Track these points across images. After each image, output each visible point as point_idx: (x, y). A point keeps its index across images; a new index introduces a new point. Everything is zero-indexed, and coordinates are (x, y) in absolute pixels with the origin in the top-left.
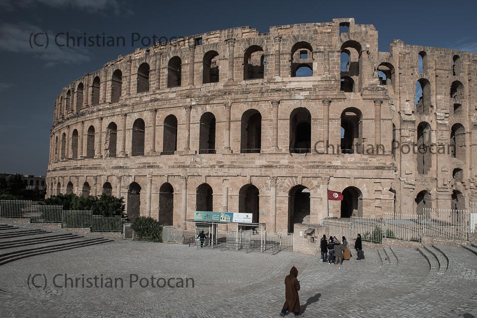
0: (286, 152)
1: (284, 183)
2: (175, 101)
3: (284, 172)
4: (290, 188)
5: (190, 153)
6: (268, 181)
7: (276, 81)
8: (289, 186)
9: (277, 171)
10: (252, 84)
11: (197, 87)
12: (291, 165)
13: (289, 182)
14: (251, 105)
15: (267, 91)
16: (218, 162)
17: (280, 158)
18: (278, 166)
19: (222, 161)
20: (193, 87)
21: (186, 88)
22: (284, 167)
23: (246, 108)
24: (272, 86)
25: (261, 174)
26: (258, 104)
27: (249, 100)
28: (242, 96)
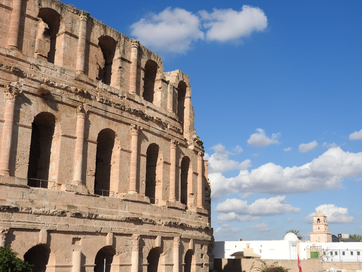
3: (147, 230)
4: (149, 251)
5: (17, 182)
7: (135, 100)
9: (141, 228)
11: (29, 60)
13: (150, 243)
15: (129, 111)
16: (69, 207)
17: (142, 209)
18: (143, 221)
19: (75, 205)
20: (21, 57)
21: (8, 53)
24: (134, 106)
26: (116, 125)
27: (108, 115)
28: (100, 106)
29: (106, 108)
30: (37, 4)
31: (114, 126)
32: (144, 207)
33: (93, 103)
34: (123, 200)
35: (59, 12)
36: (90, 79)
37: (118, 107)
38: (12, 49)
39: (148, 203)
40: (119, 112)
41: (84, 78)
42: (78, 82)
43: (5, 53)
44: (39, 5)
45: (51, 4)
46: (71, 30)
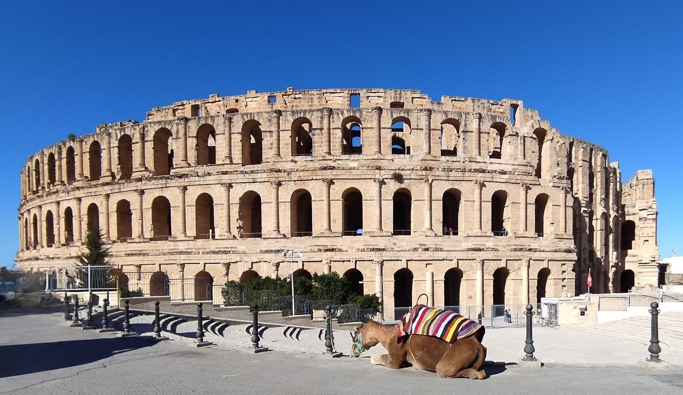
0: (490, 235)
1: (489, 265)
2: (359, 172)
3: (489, 255)
4: (495, 271)
5: (384, 234)
6: (473, 265)
7: (478, 161)
8: (494, 269)
9: (483, 254)
10: (453, 161)
12: (496, 247)
13: (494, 265)
14: (453, 184)
15: (470, 171)
16: (421, 245)
17: (485, 241)
18: (485, 249)
19: (425, 243)
20: (381, 157)
22: (490, 250)
23: (447, 186)
24: (475, 166)
25: (468, 257)
26: (459, 184)
27: (450, 178)
28: (443, 173)
29: (448, 174)
30: (390, 117)
31: (456, 186)
32: (488, 240)
33: (437, 173)
34: (466, 236)
35: (406, 117)
36: (433, 157)
37: (459, 170)
38: (375, 154)
39: (491, 237)
40: (460, 174)
41: (429, 157)
42: (424, 162)
43: (371, 158)
44: (392, 117)
45: (400, 113)
46: (417, 125)
